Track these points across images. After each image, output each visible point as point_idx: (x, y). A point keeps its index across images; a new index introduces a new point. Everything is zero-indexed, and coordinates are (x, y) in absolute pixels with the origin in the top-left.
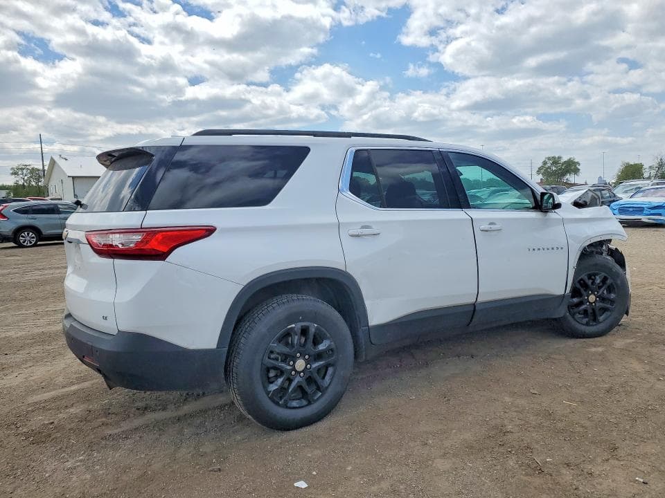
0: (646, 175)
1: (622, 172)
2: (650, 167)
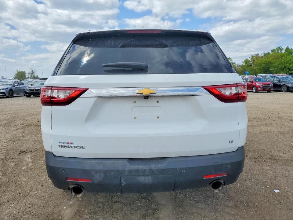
0: (27, 76)
1: (17, 75)
2: (28, 73)
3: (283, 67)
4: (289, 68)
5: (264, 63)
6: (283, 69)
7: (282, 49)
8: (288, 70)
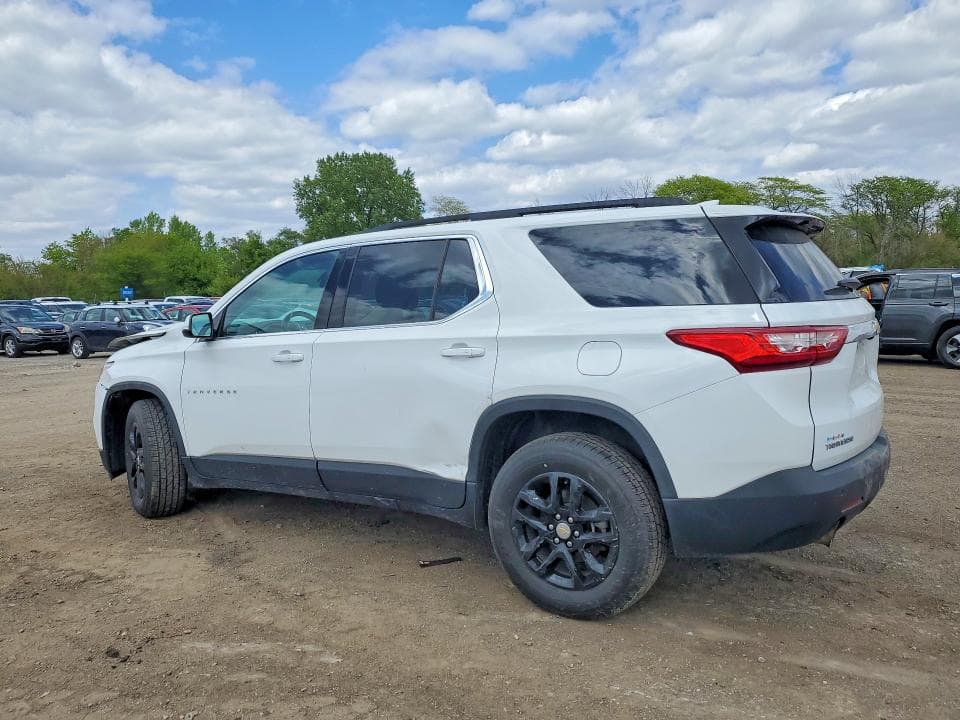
3: (181, 275)
4: (195, 279)
5: (125, 263)
6: (181, 282)
7: (161, 223)
8: (195, 284)
